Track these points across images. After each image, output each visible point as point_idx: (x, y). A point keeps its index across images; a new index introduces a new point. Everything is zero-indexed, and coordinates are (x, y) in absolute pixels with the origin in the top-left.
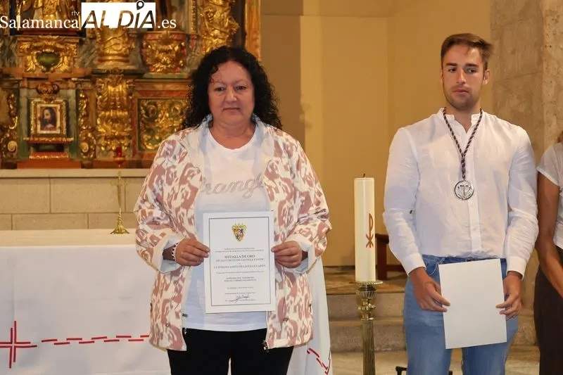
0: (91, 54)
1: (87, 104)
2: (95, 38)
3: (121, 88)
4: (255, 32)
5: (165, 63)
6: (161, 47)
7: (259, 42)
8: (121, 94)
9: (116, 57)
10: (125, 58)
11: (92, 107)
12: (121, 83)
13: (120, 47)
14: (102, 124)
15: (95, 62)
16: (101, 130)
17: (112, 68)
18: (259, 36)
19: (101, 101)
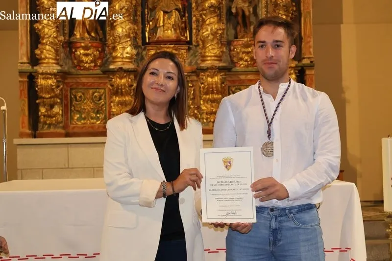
0: (196, 56)
1: (194, 90)
2: (198, 45)
3: (217, 79)
4: (309, 37)
5: (246, 61)
6: (243, 50)
7: (311, 43)
8: (216, 83)
9: (213, 58)
10: (219, 58)
11: (197, 92)
12: (216, 75)
13: (216, 51)
14: (204, 104)
15: (199, 62)
16: (204, 108)
17: (210, 65)
18: (312, 40)
19: (203, 88)
